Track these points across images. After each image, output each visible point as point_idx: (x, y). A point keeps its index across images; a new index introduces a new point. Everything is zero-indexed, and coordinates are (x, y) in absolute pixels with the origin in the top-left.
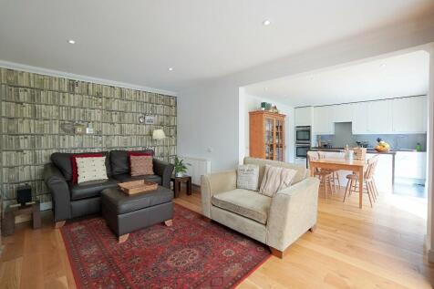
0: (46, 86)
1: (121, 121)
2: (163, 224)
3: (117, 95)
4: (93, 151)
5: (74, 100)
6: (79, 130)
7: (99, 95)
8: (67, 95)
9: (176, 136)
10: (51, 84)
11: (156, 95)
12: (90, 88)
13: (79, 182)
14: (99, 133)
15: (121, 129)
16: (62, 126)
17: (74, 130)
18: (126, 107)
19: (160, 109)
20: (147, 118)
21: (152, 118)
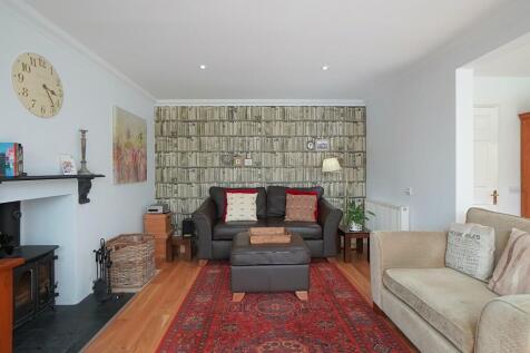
0: (209, 118)
1: (283, 148)
2: (294, 293)
3: (279, 117)
4: (251, 186)
5: (233, 128)
6: (237, 162)
7: (258, 120)
8: (226, 124)
9: (365, 167)
10: (213, 115)
11: (331, 109)
12: (249, 112)
13: (226, 220)
14: (258, 166)
15: (284, 160)
16: (222, 158)
17: (233, 161)
18: (289, 130)
19: (338, 128)
20: (319, 142)
21: (326, 142)
